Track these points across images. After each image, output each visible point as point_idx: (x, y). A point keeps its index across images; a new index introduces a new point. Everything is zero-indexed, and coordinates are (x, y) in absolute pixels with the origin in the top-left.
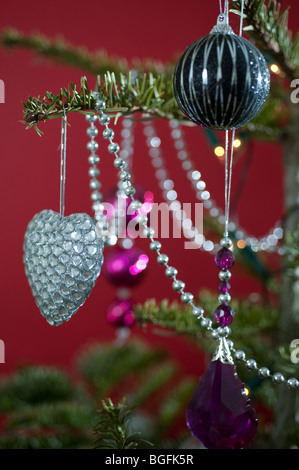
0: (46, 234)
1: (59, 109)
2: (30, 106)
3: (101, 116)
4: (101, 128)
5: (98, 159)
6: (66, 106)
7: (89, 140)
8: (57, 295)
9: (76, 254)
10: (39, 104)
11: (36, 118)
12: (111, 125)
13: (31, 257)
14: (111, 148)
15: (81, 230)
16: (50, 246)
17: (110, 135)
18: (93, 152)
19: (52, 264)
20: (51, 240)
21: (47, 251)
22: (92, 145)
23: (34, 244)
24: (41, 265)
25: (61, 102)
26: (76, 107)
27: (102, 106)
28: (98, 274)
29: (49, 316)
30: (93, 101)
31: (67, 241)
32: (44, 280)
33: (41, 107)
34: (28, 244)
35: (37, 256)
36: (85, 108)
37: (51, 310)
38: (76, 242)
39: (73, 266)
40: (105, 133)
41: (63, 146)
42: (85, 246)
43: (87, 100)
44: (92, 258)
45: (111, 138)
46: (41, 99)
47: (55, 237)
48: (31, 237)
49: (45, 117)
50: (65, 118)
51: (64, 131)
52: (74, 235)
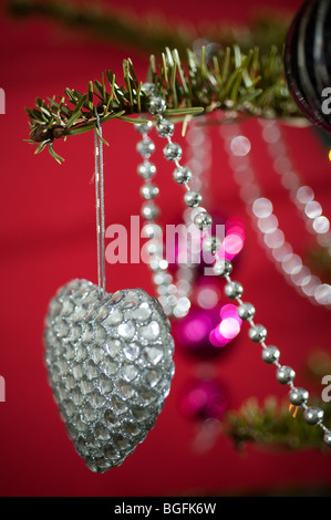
0: (77, 324)
1: (88, 117)
2: (39, 115)
3: (159, 123)
4: (161, 143)
5: (156, 191)
6: (101, 110)
7: (140, 160)
8: (100, 428)
9: (126, 363)
10: (54, 109)
11: (51, 134)
12: (177, 138)
13: (54, 360)
14: (178, 174)
15: (134, 321)
16: (83, 346)
17: (176, 154)
18: (148, 180)
19: (90, 377)
20: (86, 336)
21: (79, 355)
22: (147, 169)
23: (59, 340)
24: (70, 375)
25: (91, 105)
26: (117, 110)
27: (159, 106)
28: (167, 394)
29: (89, 457)
30: (145, 99)
31: (113, 339)
32: (77, 401)
33: (58, 116)
34: (50, 338)
35: (63, 359)
36: (131, 110)
37: (91, 449)
38: (128, 341)
39: (122, 382)
40: (167, 151)
41: (98, 177)
42: (142, 348)
43: (134, 97)
44: (157, 368)
45: (177, 160)
46: (58, 100)
47: (91, 330)
48: (55, 330)
49: (66, 131)
50: (99, 131)
51: (98, 152)
52: (123, 331)
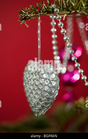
0: (32, 74)
1: (36, 14)
2: (22, 13)
3: (57, 16)
4: (57, 22)
5: (56, 36)
6: (40, 12)
7: (51, 27)
8: (38, 104)
9: (46, 85)
10: (26, 11)
11: (25, 19)
12: (62, 21)
13: (26, 84)
14: (62, 31)
15: (48, 73)
16: (34, 80)
17: (62, 25)
18: (54, 33)
19: (35, 89)
20: (35, 77)
21: (32, 82)
22: (54, 30)
23: (27, 78)
24: (30, 88)
25: (37, 10)
26: (45, 12)
27: (57, 11)
28: (57, 94)
29: (35, 112)
30: (53, 9)
31: (42, 78)
32: (32, 96)
33: (27, 13)
34: (25, 78)
35: (28, 84)
36: (49, 12)
37: (35, 110)
38: (46, 79)
39: (44, 91)
40: (59, 25)
41: (39, 32)
42: (50, 81)
43: (50, 8)
44: (54, 87)
45: (62, 27)
46: (27, 9)
47: (36, 75)
48: (26, 75)
49: (30, 18)
50: (39, 18)
51: (39, 24)
52: (45, 76)
